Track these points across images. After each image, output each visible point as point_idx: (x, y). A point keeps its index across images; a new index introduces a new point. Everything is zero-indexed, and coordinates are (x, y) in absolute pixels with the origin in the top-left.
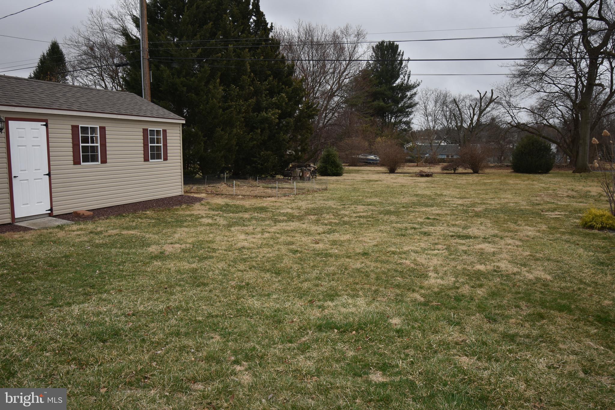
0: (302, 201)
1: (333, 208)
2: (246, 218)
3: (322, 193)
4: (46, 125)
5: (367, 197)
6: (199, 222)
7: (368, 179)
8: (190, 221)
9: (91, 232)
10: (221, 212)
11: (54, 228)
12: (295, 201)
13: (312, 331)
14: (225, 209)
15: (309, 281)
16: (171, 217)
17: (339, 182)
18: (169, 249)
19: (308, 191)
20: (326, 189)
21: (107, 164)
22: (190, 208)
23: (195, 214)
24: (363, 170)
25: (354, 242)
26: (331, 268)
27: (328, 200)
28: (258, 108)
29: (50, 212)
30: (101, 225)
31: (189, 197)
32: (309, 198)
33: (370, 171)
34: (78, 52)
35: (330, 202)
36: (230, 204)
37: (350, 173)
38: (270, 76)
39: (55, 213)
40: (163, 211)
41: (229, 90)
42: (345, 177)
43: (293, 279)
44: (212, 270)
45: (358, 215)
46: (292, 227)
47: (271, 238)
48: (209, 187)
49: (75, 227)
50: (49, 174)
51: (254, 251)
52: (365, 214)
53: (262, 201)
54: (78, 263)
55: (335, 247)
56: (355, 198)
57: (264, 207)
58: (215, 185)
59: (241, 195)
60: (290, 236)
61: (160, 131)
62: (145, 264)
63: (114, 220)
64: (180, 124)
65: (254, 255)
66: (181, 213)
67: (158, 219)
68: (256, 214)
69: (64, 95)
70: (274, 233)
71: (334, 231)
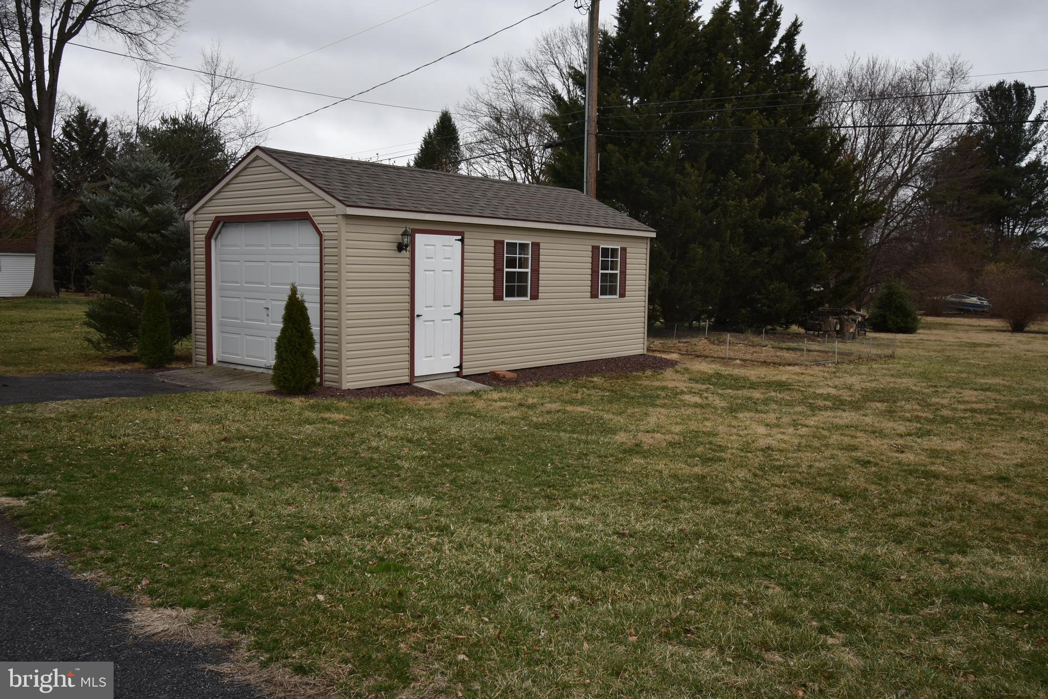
0: (852, 376)
1: (914, 392)
2: (758, 399)
3: (885, 364)
4: (462, 240)
5: (977, 375)
6: (681, 400)
7: (969, 341)
8: (664, 398)
9: (521, 405)
10: (711, 387)
11: (467, 394)
12: (838, 374)
13: (941, 601)
14: (716, 380)
15: (907, 515)
16: (633, 389)
17: (914, 345)
18: (647, 440)
19: (859, 358)
20: (892, 357)
21: (539, 300)
22: (659, 377)
23: (670, 386)
24: (955, 325)
25: (972, 456)
26: (943, 498)
27: (899, 376)
28: (770, 211)
29: (458, 370)
30: (532, 394)
31: (655, 358)
32: (863, 371)
33: (970, 326)
34: (475, 126)
35: (905, 381)
36: (723, 373)
37: (930, 328)
38: (793, 153)
39: (465, 372)
40: (617, 379)
41: (724, 180)
42: (922, 336)
43: (875, 509)
44: (730, 480)
45: (969, 407)
46: (846, 421)
47: (814, 437)
48: (679, 342)
49: (495, 395)
50: (461, 314)
51: (790, 455)
52: (982, 406)
53: (777, 372)
54: (518, 450)
55: (938, 461)
56: (953, 375)
57: (783, 382)
58: (689, 340)
59: (740, 360)
60: (847, 436)
61: (617, 249)
62: (618, 460)
63: (548, 388)
64: (647, 238)
65: (791, 462)
66: (646, 383)
67: (612, 391)
68: (773, 394)
69: (484, 196)
70: (817, 428)
71: (929, 433)
